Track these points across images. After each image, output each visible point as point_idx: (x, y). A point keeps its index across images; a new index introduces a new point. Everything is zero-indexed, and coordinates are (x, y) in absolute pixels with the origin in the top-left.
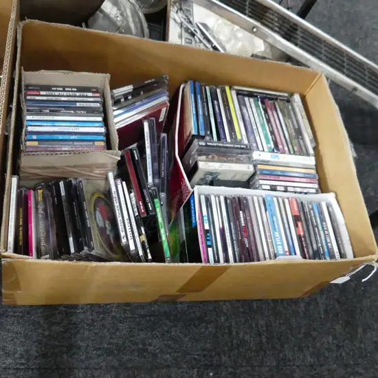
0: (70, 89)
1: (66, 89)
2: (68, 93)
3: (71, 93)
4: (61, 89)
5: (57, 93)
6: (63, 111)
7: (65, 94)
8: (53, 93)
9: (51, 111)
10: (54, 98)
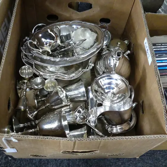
0: (164, 44)
1: (163, 44)
2: (164, 46)
3: (165, 46)
4: (160, 45)
5: (159, 47)
6: (164, 55)
7: (163, 47)
8: (158, 47)
9: (159, 55)
10: (158, 49)
